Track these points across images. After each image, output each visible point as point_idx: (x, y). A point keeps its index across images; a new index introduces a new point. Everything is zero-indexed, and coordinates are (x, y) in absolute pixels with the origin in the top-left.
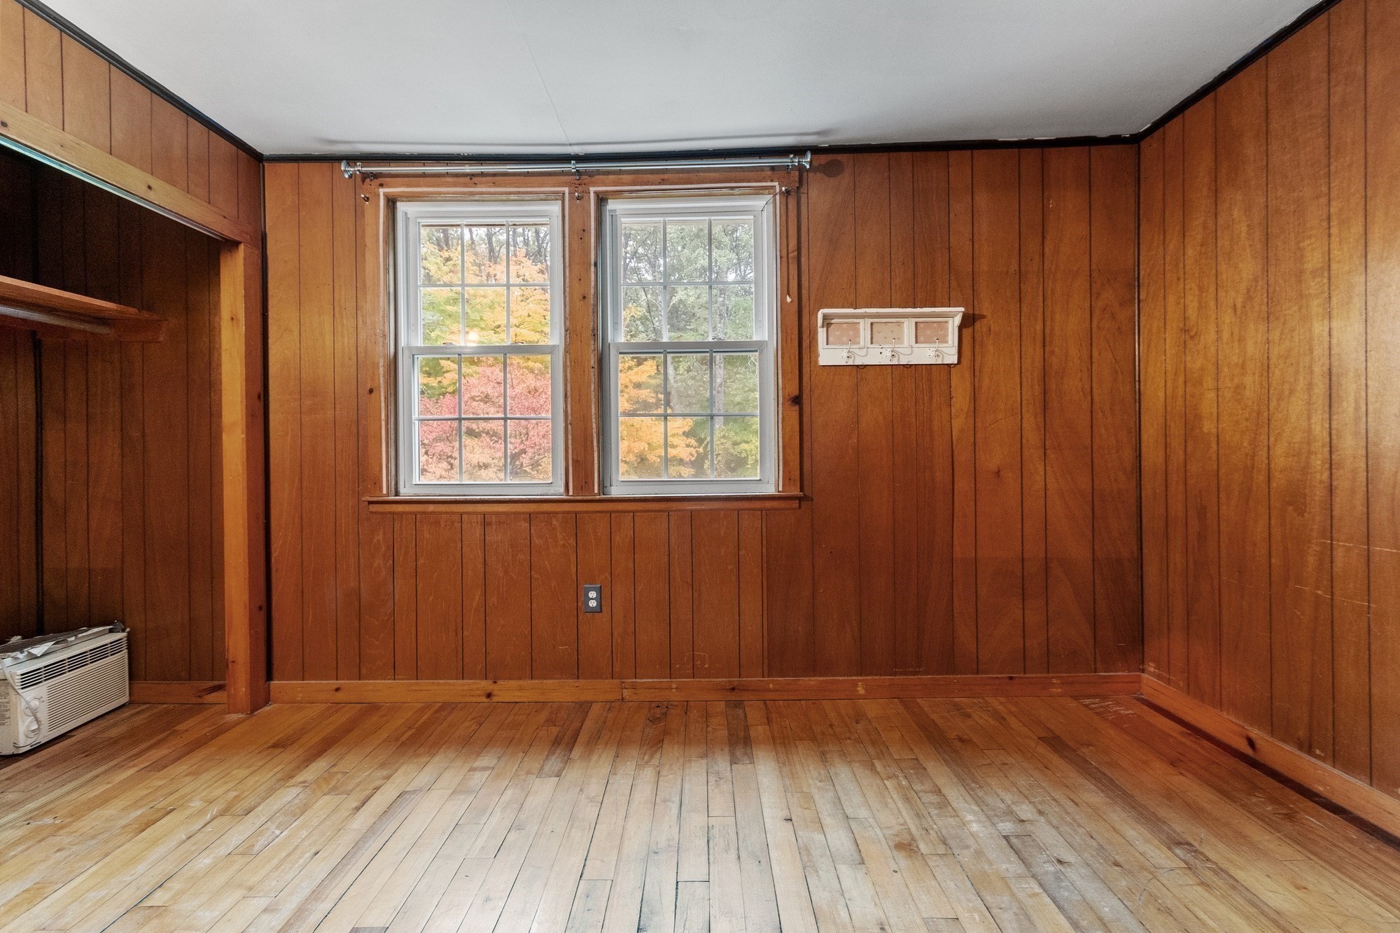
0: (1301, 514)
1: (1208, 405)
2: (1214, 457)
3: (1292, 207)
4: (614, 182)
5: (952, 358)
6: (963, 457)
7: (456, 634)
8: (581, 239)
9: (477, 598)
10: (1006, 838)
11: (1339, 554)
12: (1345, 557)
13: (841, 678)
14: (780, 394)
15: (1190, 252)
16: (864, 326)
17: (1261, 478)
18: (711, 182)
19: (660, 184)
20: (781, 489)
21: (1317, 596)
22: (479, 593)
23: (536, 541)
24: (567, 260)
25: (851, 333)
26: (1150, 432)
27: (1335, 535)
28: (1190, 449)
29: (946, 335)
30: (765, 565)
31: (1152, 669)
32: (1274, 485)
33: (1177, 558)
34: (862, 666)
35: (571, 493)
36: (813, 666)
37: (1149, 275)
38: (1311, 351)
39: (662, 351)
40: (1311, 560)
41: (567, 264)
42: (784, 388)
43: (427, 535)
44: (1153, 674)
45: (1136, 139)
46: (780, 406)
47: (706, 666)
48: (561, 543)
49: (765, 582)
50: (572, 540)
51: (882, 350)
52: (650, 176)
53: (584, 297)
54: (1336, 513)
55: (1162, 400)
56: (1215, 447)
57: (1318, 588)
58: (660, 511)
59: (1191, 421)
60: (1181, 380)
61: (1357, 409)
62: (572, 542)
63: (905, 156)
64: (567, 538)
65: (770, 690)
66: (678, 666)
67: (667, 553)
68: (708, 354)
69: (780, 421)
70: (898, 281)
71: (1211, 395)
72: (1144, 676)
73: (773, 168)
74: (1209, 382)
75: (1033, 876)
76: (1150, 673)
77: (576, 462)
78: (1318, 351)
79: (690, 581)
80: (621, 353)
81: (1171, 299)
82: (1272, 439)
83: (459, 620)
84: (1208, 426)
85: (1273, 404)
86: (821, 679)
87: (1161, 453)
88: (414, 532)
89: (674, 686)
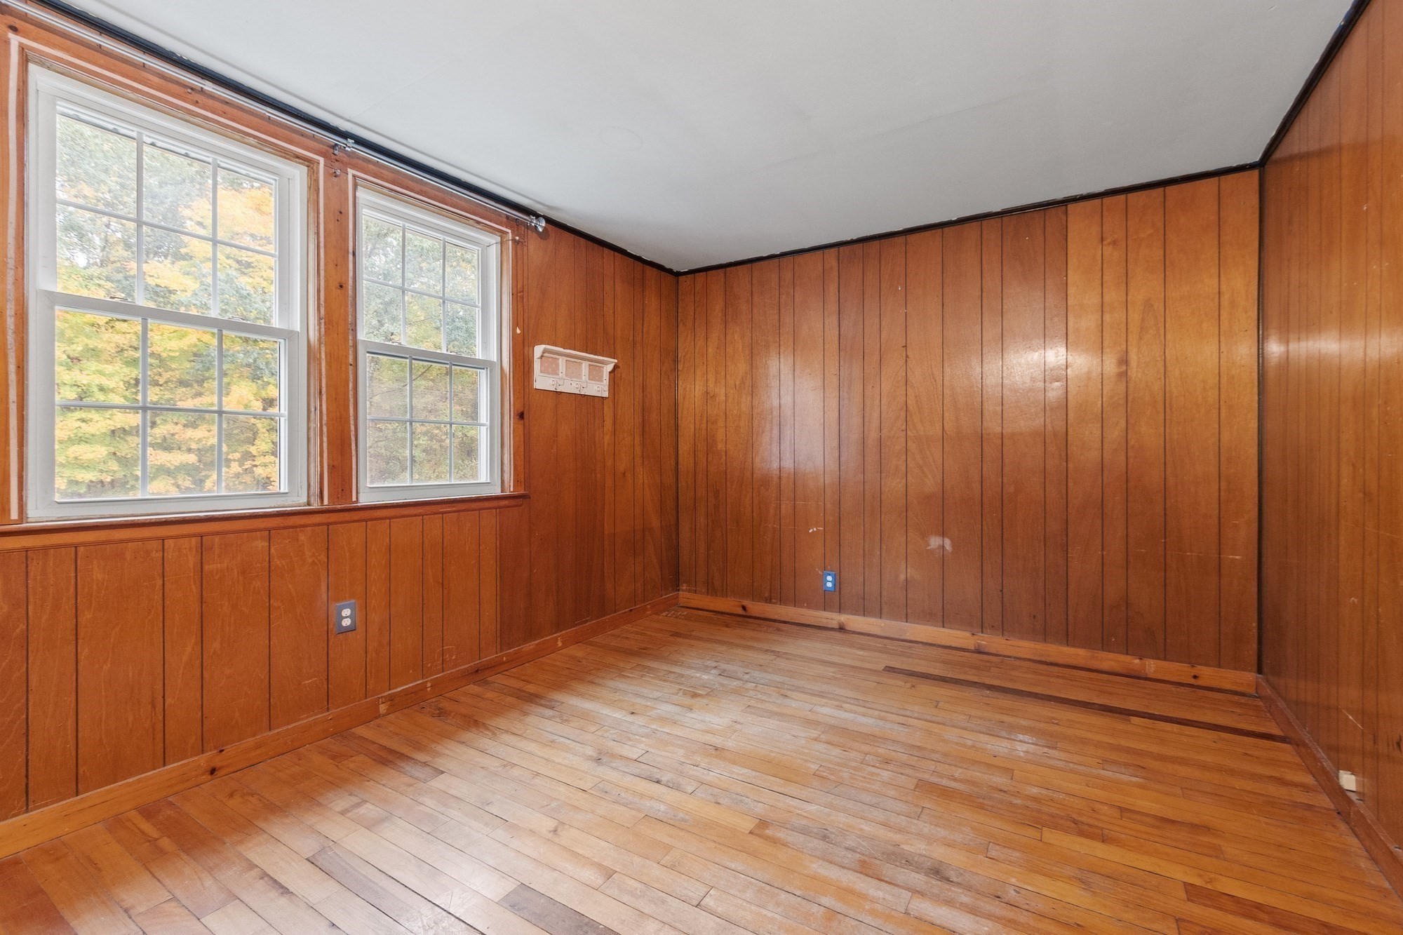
0: (767, 490)
1: (720, 435)
2: (724, 463)
3: (764, 343)
4: (375, 174)
5: (606, 394)
6: (609, 463)
7: (154, 707)
8: (338, 221)
9: (189, 649)
10: (720, 675)
11: (783, 507)
12: (786, 508)
13: (548, 638)
14: (512, 410)
15: (710, 350)
16: (562, 361)
17: (749, 474)
18: (439, 202)
19: (418, 193)
20: (512, 490)
21: (774, 527)
22: (193, 641)
23: (277, 562)
24: (322, 239)
25: (554, 365)
26: (684, 448)
27: (782, 499)
28: (710, 459)
29: (602, 376)
30: (498, 556)
31: (685, 588)
32: (755, 476)
33: (701, 520)
34: (558, 627)
35: (326, 501)
36: (531, 634)
37: (684, 356)
38: (772, 413)
39: (408, 356)
40: (772, 511)
41: (322, 244)
42: (514, 404)
43: (98, 575)
44: (686, 591)
45: (678, 274)
46: (512, 419)
47: (453, 658)
48: (310, 560)
49: (498, 570)
50: (322, 556)
51: (571, 382)
52: (410, 182)
53: (341, 286)
54: (782, 488)
55: (693, 430)
56: (724, 458)
57: (774, 524)
58: (416, 515)
59: (710, 442)
60: (705, 421)
61: (790, 441)
62: (323, 557)
63: (583, 241)
64: (317, 554)
65: (505, 663)
66: (429, 665)
67: (421, 557)
68: (448, 366)
69: (512, 432)
70: (579, 331)
71: (723, 430)
72: (681, 593)
73: (508, 217)
74: (721, 423)
75: (747, 681)
76: (683, 590)
77: (332, 468)
78: (775, 413)
79: (440, 580)
80: (368, 352)
81: (699, 373)
82: (754, 455)
83: (159, 687)
84: (720, 446)
85: (755, 436)
86: (537, 642)
87: (692, 461)
88: (73, 574)
89: (429, 685)
